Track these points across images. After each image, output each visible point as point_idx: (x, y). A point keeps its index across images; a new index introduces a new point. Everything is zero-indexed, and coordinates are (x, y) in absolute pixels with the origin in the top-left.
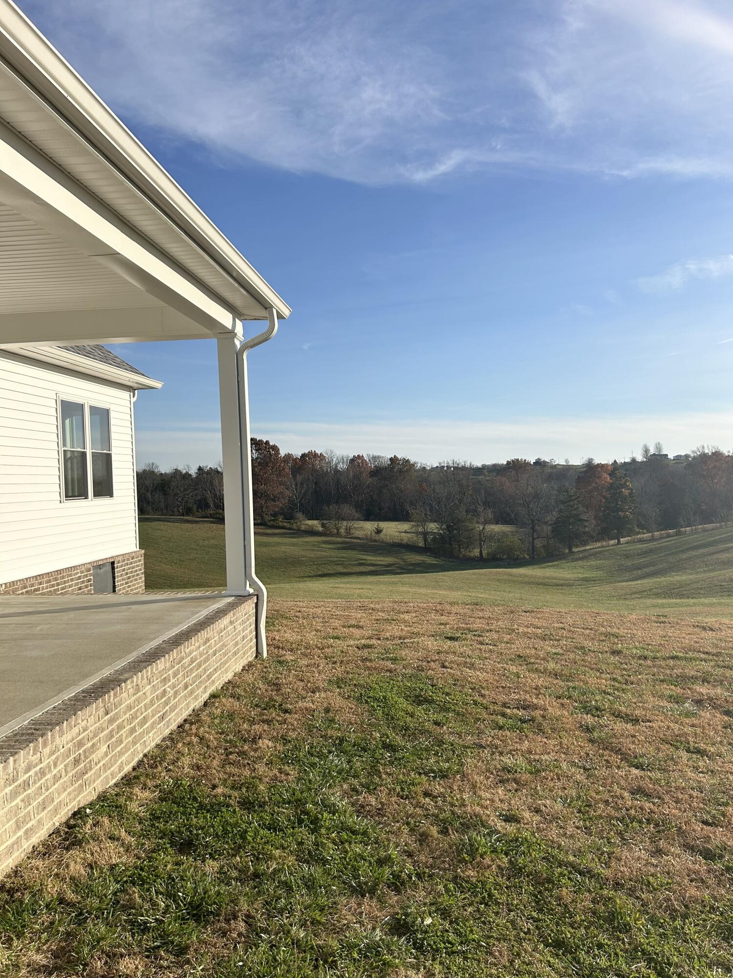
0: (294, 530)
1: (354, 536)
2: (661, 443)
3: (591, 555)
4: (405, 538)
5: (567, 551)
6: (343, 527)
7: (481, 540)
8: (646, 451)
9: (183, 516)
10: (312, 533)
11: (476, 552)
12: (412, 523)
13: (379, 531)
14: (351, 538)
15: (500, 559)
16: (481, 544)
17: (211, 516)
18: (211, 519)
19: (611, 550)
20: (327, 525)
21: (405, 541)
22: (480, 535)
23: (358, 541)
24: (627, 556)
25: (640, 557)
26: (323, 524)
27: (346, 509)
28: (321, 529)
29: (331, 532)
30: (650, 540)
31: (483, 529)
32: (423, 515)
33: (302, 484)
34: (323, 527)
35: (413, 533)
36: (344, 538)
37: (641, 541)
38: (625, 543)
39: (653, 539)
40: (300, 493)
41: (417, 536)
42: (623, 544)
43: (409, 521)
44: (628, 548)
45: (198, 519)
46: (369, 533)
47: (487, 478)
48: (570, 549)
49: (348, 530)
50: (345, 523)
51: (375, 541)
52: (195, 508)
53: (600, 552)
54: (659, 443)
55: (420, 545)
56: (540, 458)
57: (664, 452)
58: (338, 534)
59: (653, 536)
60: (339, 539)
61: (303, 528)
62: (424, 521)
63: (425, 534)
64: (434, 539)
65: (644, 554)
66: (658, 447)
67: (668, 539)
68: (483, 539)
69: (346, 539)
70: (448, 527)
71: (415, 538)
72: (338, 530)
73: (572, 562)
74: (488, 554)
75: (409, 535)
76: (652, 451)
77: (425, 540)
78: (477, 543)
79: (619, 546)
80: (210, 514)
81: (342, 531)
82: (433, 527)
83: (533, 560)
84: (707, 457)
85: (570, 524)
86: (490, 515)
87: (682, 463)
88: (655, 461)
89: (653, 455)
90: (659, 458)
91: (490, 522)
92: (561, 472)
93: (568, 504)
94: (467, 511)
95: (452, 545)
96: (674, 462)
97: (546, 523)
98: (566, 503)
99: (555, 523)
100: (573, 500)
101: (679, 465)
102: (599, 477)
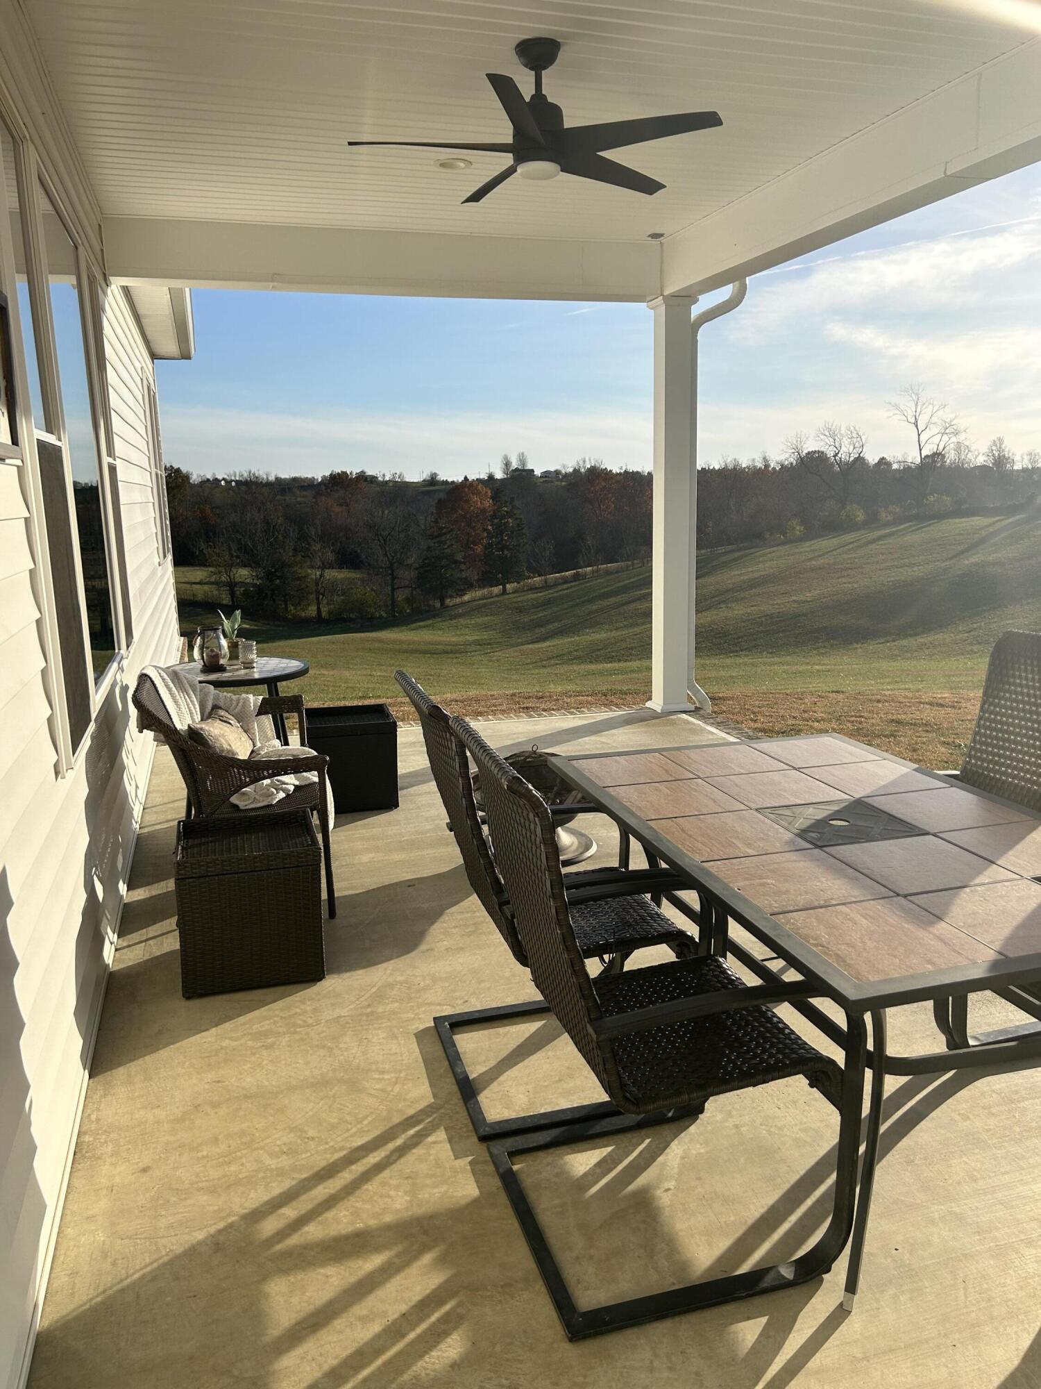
2: (525, 453)
3: (473, 610)
4: (201, 592)
5: (438, 604)
7: (318, 592)
8: (507, 464)
11: (312, 611)
12: (211, 569)
15: (351, 620)
16: (318, 599)
19: (498, 601)
21: (200, 597)
22: (317, 584)
24: (521, 610)
25: (537, 610)
30: (542, 588)
31: (321, 576)
32: (227, 558)
35: (212, 583)
37: (533, 589)
38: (513, 593)
39: (546, 586)
41: (219, 590)
42: (510, 593)
43: (205, 566)
44: (519, 599)
47: (299, 499)
48: (442, 603)
53: (485, 605)
54: (523, 454)
55: (224, 602)
56: (366, 470)
57: (529, 467)
59: (546, 581)
62: (230, 567)
63: (232, 585)
64: (246, 593)
65: (542, 606)
66: (522, 460)
67: (565, 586)
68: (322, 591)
70: (268, 574)
71: (215, 593)
73: (451, 620)
74: (330, 612)
75: (206, 588)
76: (515, 464)
77: (232, 594)
78: (313, 596)
79: (507, 596)
82: (243, 573)
83: (395, 619)
84: (596, 475)
85: (443, 567)
86: (330, 556)
87: (552, 482)
88: (520, 478)
89: (517, 469)
90: (524, 473)
91: (331, 567)
92: (396, 491)
93: (438, 539)
94: (295, 550)
95: (274, 600)
96: (541, 480)
97: (409, 566)
98: (436, 537)
99: (422, 567)
100: (445, 534)
101: (549, 485)
102: (467, 501)
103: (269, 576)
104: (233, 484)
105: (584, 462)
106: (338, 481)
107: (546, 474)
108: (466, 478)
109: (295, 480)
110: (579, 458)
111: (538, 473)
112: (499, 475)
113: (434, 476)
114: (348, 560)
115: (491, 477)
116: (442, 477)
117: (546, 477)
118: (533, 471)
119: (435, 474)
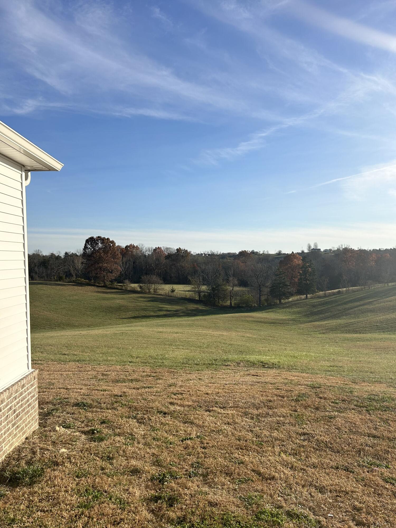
0: (123, 290)
1: (159, 293)
2: (317, 243)
3: (292, 305)
4: (188, 295)
5: (278, 302)
6: (152, 289)
7: (231, 296)
8: (309, 247)
9: (57, 281)
10: (134, 291)
11: (228, 303)
12: (192, 286)
13: (173, 291)
14: (157, 295)
15: (242, 307)
16: (231, 299)
17: (74, 282)
18: (74, 284)
19: (304, 302)
20: (143, 287)
21: (188, 297)
22: (231, 293)
23: (162, 297)
26: (140, 286)
27: (154, 278)
28: (139, 289)
29: (145, 291)
30: (323, 297)
31: (232, 290)
32: (198, 282)
33: (126, 263)
34: (140, 288)
35: (192, 291)
36: (153, 294)
37: (319, 297)
38: (310, 298)
39: (325, 296)
40: (125, 268)
41: (195, 294)
43: (190, 285)
44: (313, 301)
45: (66, 283)
46: (167, 292)
47: (228, 261)
48: (280, 301)
49: (155, 290)
50: (153, 286)
51: (171, 296)
52: (64, 277)
53: (298, 303)
54: (316, 243)
55: (196, 299)
56: (254, 250)
58: (149, 293)
59: (325, 294)
60: (150, 296)
61: (129, 289)
62: (199, 285)
63: (199, 292)
64: (204, 295)
66: (316, 245)
67: (334, 296)
68: (232, 295)
69: (154, 296)
70: (213, 288)
71: (193, 295)
72: (149, 290)
73: (283, 309)
74: (235, 304)
75: (191, 293)
76: (313, 247)
77: (200, 296)
78: (229, 297)
79: (307, 300)
80: (73, 280)
81: (152, 291)
82: (204, 288)
83: (260, 308)
84: (347, 251)
85: (280, 287)
86: (236, 282)
87: (328, 254)
88: (315, 252)
89: (313, 249)
90: (316, 250)
91: (236, 286)
92: (265, 258)
93: (279, 276)
94: (223, 280)
95: (214, 298)
96: (324, 253)
97: (267, 287)
98: (278, 275)
99: (271, 287)
100: (282, 274)
101: (327, 255)
102: (292, 261)
103: (213, 289)
104: (207, 255)
105: (342, 246)
106: (243, 254)
107: (326, 251)
108: (293, 252)
109: (229, 254)
110: (340, 244)
111: (322, 250)
112: (306, 251)
113: (280, 252)
114: (243, 283)
115: (303, 252)
116: (283, 252)
117: (326, 252)
118: (320, 249)
119: (281, 251)
